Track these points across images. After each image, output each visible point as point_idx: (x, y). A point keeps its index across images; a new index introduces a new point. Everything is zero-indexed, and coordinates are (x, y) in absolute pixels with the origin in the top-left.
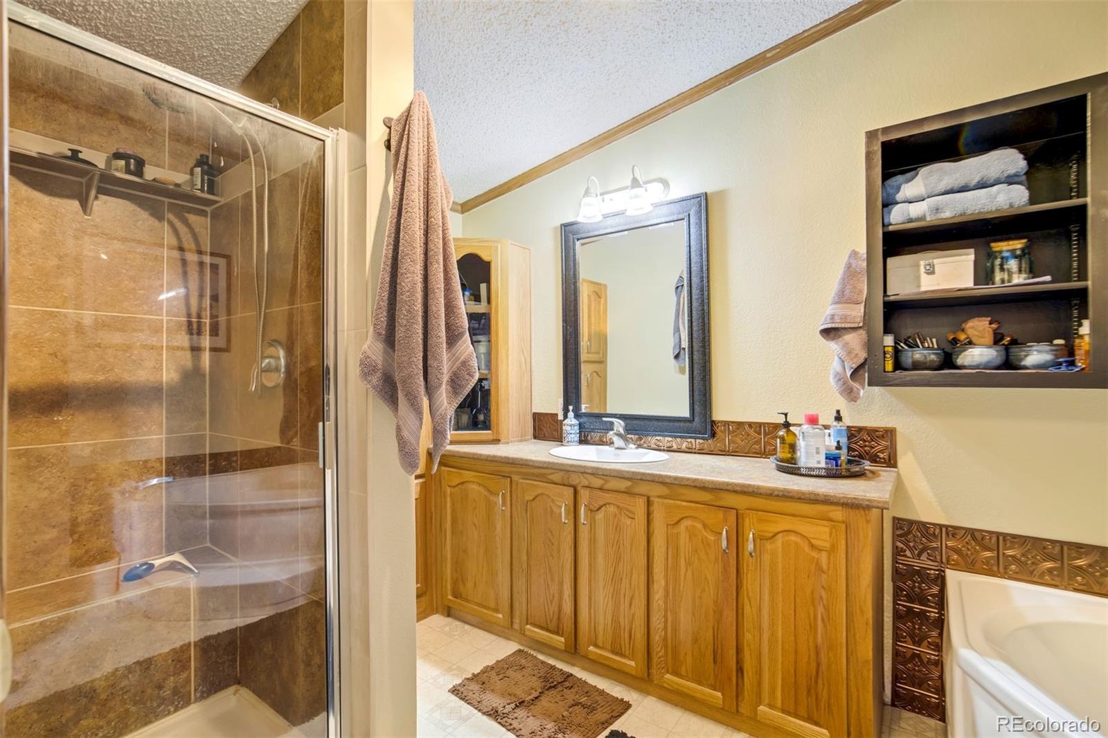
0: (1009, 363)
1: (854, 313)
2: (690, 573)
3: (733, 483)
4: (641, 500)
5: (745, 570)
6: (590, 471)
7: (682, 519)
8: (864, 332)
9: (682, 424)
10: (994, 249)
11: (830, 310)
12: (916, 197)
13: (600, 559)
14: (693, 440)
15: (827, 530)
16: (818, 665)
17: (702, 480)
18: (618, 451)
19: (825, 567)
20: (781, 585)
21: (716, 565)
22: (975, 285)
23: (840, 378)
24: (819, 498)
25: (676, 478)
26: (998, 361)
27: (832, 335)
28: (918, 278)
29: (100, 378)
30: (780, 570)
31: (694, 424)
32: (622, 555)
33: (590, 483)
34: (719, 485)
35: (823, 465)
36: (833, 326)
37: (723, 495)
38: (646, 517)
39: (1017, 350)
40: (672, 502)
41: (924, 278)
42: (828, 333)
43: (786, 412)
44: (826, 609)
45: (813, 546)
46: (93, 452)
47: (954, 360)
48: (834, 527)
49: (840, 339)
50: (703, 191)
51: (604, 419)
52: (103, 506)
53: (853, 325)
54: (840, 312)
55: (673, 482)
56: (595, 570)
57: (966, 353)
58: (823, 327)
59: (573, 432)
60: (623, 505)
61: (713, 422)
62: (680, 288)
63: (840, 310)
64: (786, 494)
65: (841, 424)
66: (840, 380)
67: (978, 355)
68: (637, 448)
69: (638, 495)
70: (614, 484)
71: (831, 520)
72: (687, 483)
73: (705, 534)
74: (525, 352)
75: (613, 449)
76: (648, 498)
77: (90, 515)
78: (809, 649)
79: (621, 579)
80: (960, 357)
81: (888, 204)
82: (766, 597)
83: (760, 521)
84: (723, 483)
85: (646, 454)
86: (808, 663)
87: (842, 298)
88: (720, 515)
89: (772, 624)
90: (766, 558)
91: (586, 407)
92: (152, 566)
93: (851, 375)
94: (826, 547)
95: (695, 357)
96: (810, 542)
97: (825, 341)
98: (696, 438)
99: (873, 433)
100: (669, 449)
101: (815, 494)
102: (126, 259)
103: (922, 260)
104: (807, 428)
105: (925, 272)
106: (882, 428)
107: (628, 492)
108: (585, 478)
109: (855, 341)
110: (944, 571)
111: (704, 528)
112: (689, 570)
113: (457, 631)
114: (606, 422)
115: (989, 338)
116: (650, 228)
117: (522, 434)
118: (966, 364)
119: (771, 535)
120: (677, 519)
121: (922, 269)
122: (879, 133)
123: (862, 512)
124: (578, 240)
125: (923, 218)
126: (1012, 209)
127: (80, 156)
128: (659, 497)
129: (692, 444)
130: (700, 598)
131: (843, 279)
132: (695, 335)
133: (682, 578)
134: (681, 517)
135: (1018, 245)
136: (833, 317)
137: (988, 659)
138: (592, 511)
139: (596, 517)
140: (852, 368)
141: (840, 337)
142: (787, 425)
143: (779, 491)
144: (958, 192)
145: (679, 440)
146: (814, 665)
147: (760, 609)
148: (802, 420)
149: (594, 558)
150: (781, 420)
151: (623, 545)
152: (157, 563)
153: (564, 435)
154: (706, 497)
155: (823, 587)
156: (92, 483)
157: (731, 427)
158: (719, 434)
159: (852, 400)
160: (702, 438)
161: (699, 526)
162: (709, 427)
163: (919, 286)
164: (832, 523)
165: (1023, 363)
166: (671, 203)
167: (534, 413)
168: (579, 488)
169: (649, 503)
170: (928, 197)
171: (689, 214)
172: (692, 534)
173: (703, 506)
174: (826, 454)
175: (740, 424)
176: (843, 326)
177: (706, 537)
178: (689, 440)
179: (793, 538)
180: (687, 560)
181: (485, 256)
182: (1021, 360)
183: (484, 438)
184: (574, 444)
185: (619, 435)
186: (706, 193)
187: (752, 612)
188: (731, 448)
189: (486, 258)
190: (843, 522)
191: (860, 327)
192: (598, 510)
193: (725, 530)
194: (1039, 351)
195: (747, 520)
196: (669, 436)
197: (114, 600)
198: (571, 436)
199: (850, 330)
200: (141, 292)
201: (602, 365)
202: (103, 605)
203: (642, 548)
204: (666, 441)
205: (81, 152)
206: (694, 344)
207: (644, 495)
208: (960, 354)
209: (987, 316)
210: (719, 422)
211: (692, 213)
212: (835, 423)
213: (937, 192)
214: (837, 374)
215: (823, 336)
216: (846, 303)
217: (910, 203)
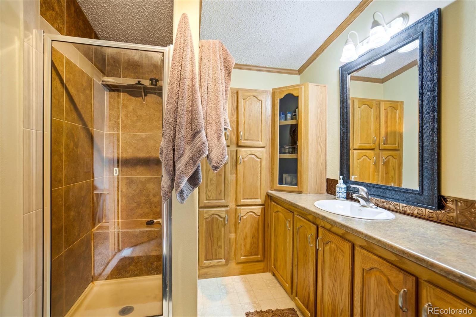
4: (348, 244)
6: (321, 217)
9: (413, 195)
13: (327, 275)
14: (423, 209)
18: (362, 208)
29: (147, 155)
31: (423, 196)
32: (337, 278)
33: (324, 225)
37: (405, 260)
38: (351, 258)
40: (367, 252)
46: (145, 180)
52: (148, 198)
55: (364, 238)
59: (341, 192)
60: (338, 244)
61: (442, 197)
68: (376, 208)
69: (348, 240)
73: (389, 287)
74: (321, 144)
75: (359, 205)
76: (353, 245)
77: (144, 201)
83: (438, 297)
88: (401, 276)
91: (355, 178)
92: (154, 221)
98: (426, 208)
100: (403, 212)
102: (155, 115)
107: (342, 237)
108: (323, 222)
111: (388, 282)
113: (272, 285)
117: (318, 190)
124: (349, 74)
127: (141, 82)
129: (422, 212)
132: (425, 126)
134: (372, 266)
138: (324, 243)
145: (411, 206)
149: (324, 274)
151: (338, 271)
152: (155, 221)
153: (336, 193)
154: (392, 257)
156: (145, 190)
157: (459, 203)
160: (431, 209)
161: (385, 279)
162: (436, 201)
166: (408, 29)
167: (327, 179)
168: (319, 227)
169: (354, 249)
171: (422, 33)
172: (379, 282)
177: (389, 290)
178: (420, 208)
181: (295, 94)
183: (294, 190)
184: (341, 199)
185: (361, 197)
188: (460, 221)
189: (296, 95)
192: (327, 244)
193: (403, 290)
195: (425, 292)
196: (405, 203)
197: (139, 230)
198: (339, 194)
200: (159, 126)
201: (398, 152)
202: (136, 231)
203: (348, 278)
205: (141, 81)
207: (350, 242)
210: (448, 197)
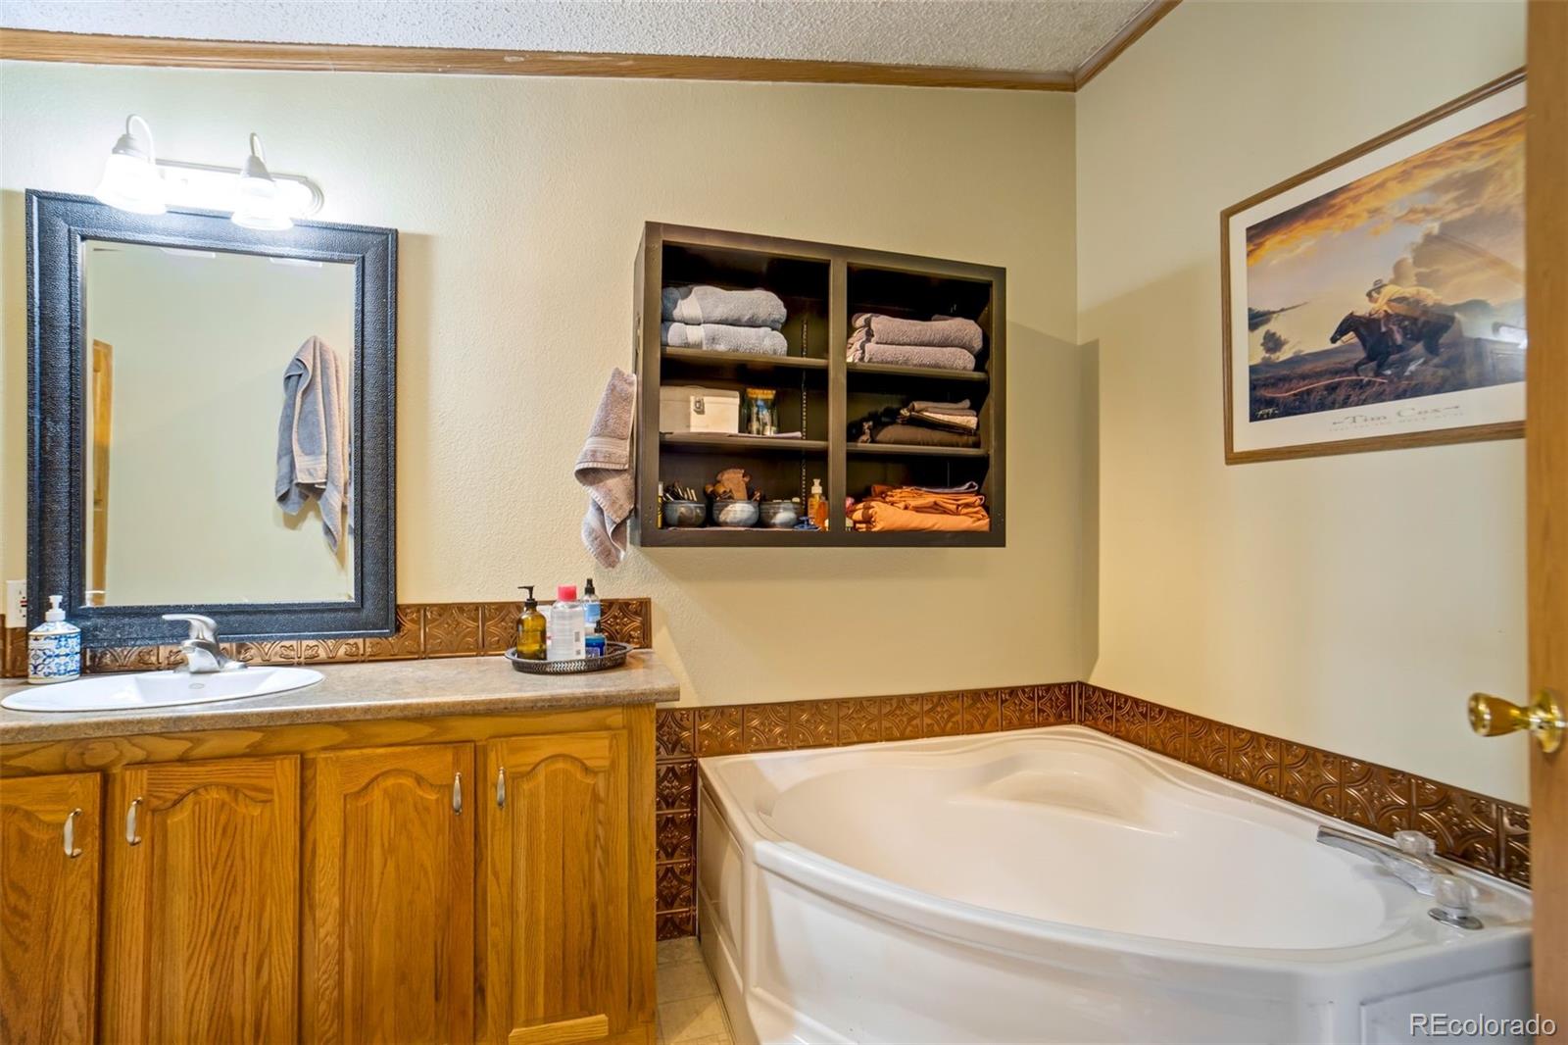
0: (762, 521)
1: (619, 452)
2: (391, 865)
3: (472, 701)
4: (286, 762)
5: (489, 831)
6: (157, 729)
7: (377, 777)
8: (629, 477)
9: (340, 615)
10: (750, 395)
11: (589, 444)
12: (692, 319)
13: (180, 905)
14: (360, 641)
15: (606, 742)
16: (594, 930)
17: (418, 704)
18: (198, 678)
19: (602, 794)
20: (543, 837)
21: (440, 837)
22: (740, 432)
23: (596, 537)
24: (598, 701)
25: (367, 710)
26: (754, 518)
27: (590, 477)
28: (688, 416)
30: (543, 817)
31: (365, 613)
32: (239, 881)
33: (149, 754)
34: (449, 708)
35: (583, 656)
36: (595, 465)
37: (454, 723)
38: (298, 791)
39: (768, 506)
40: (356, 752)
41: (694, 417)
42: (587, 475)
43: (531, 585)
44: (606, 851)
45: (587, 770)
47: (715, 516)
48: (614, 737)
49: (601, 484)
50: (394, 227)
51: (167, 617)
53: (618, 467)
54: (605, 448)
55: (362, 717)
56: (163, 933)
57: (729, 508)
58: (582, 466)
59: (61, 651)
60: (241, 781)
61: (397, 606)
62: (294, 379)
63: (605, 446)
64: (554, 703)
65: (593, 597)
66: (596, 539)
67: (739, 511)
68: (242, 667)
69: (279, 753)
70: (213, 745)
71: (608, 728)
72: (389, 715)
73: (421, 793)
75: (187, 675)
76: (302, 755)
78: (583, 914)
79: (237, 928)
80: (724, 512)
81: (667, 319)
82: (522, 864)
83: (513, 751)
84: (455, 704)
85: (265, 677)
86: (581, 934)
87: (604, 430)
88: (449, 756)
89: (532, 898)
90: (522, 804)
91: (103, 595)
93: (612, 533)
94: (604, 767)
95: (367, 500)
96: (583, 764)
97: (581, 485)
98: (365, 637)
99: (624, 605)
100: (309, 661)
101: (593, 698)
103: (692, 395)
104: (563, 606)
105: (695, 411)
106: (635, 599)
107: (255, 753)
108: (134, 745)
109: (619, 486)
110: (696, 762)
111: (419, 783)
112: (389, 863)
114: (172, 623)
115: (742, 493)
116: (271, 259)
118: (728, 520)
119: (529, 768)
120: (363, 782)
121: (692, 407)
122: (661, 229)
123: (646, 709)
124: (83, 237)
125: (699, 345)
126: (774, 356)
128: (325, 749)
129: (357, 647)
130: (411, 902)
131: (606, 405)
133: (376, 881)
134: (373, 775)
135: (770, 394)
136: (594, 453)
137: (781, 844)
138: (154, 812)
139: (169, 822)
140: (615, 523)
141: (601, 481)
142: (532, 604)
143: (543, 700)
144: (731, 324)
145: (330, 643)
146: (588, 932)
147: (512, 883)
148: (554, 595)
149: (163, 909)
150: (524, 596)
151: (243, 858)
154: (423, 731)
155: (600, 822)
157: (428, 614)
158: (408, 626)
159: (610, 565)
160: (380, 636)
161: (408, 782)
162: (392, 616)
163: (689, 426)
164: (613, 732)
165: (773, 521)
166: (326, 228)
168: (116, 770)
169: (305, 764)
170: (704, 323)
171: (363, 258)
172: (395, 799)
173: (416, 748)
174: (587, 640)
175: (444, 608)
176: (607, 466)
177: (422, 798)
178: (351, 641)
179: (560, 765)
180: (386, 844)
182: (772, 518)
185: (204, 646)
186: (396, 230)
187: (500, 893)
188: (429, 647)
190: (624, 727)
191: (625, 470)
192: (175, 803)
193: (457, 778)
194: (785, 509)
195: (492, 756)
196: (314, 638)
198: (57, 661)
199: (613, 473)
203: (290, 851)
204: (306, 646)
206: (366, 478)
207: (294, 753)
208: (722, 510)
209: (741, 468)
210: (409, 606)
211: (370, 256)
212: (586, 597)
213: (713, 319)
214: (591, 531)
215: (578, 479)
216: (610, 437)
217: (687, 324)
